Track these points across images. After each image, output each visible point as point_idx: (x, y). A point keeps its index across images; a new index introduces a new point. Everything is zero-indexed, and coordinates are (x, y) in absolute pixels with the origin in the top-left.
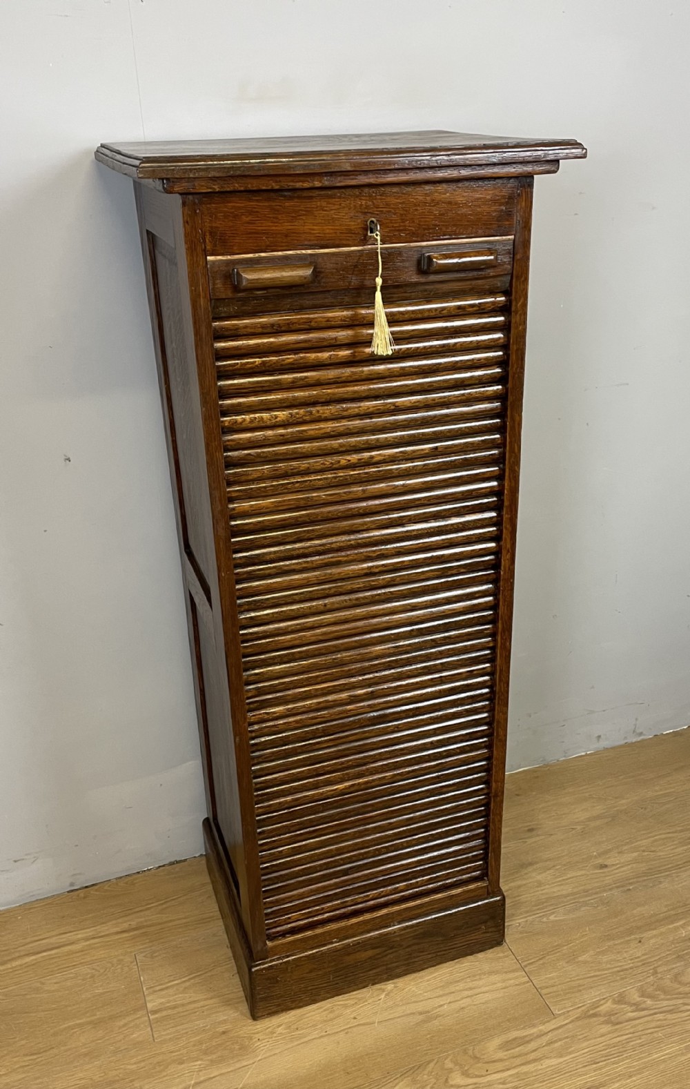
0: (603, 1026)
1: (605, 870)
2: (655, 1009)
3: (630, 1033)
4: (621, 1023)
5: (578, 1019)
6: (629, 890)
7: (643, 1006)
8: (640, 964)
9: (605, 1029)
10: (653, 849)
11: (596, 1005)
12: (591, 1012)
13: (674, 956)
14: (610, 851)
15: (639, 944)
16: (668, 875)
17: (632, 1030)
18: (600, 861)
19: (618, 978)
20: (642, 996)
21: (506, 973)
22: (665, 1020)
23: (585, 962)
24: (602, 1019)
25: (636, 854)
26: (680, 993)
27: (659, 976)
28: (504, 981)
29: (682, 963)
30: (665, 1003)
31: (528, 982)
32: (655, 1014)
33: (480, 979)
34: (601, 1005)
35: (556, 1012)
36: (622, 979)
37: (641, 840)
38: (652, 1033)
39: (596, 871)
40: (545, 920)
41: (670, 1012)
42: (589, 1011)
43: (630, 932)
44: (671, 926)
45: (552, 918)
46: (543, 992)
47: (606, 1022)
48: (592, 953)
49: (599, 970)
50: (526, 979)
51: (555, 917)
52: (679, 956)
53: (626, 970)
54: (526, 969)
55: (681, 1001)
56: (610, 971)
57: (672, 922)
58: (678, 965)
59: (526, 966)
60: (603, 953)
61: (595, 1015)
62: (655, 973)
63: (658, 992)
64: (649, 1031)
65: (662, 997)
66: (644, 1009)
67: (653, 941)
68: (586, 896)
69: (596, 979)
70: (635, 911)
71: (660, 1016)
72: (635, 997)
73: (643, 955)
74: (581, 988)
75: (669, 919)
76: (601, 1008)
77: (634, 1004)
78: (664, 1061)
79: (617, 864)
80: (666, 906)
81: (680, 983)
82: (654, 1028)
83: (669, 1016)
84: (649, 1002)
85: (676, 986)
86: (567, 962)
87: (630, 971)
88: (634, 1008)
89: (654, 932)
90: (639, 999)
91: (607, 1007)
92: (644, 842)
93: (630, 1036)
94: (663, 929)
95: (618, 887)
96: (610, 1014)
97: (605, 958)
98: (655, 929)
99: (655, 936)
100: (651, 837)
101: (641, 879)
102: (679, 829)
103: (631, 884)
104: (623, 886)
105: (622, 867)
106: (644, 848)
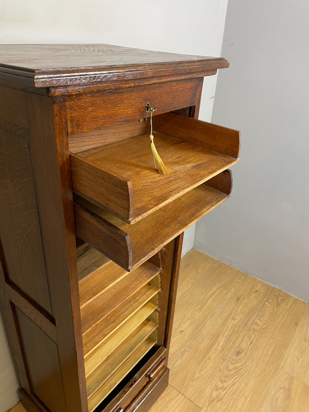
0: (217, 404)
1: (183, 333)
2: (229, 386)
3: (227, 402)
4: (222, 399)
5: (209, 405)
6: (195, 338)
7: (225, 387)
8: (214, 369)
9: (219, 404)
10: (193, 317)
11: (211, 395)
12: (211, 399)
13: (222, 360)
14: (180, 324)
15: (210, 360)
16: (203, 326)
17: (227, 400)
18: (180, 330)
19: (211, 379)
20: (222, 383)
21: (175, 398)
22: (234, 389)
23: (198, 378)
24: (216, 401)
25: (189, 321)
26: (232, 375)
27: (222, 371)
28: (176, 402)
29: (226, 362)
30: (230, 382)
31: (184, 398)
32: (230, 388)
33: (168, 406)
34: (213, 394)
35: (201, 406)
36: (213, 379)
37: (188, 315)
38: (233, 397)
39: (181, 335)
40: (176, 365)
41: (233, 385)
42: (210, 400)
43: (204, 357)
44: (214, 347)
45: (177, 363)
46: (192, 400)
47: (218, 401)
48: (198, 372)
49: (204, 379)
50: (183, 397)
51: (178, 362)
52: (224, 359)
53: (212, 374)
54: (181, 392)
55: (234, 379)
56: (207, 377)
57: (214, 346)
58: (225, 363)
59: (180, 391)
60: (201, 371)
61: (213, 400)
62: (221, 371)
63: (226, 378)
64: (232, 397)
65: (228, 380)
66: (226, 388)
67: (213, 357)
68: (183, 348)
69: (205, 383)
70: (201, 347)
71: (231, 389)
72: (220, 385)
73: (213, 365)
74: (203, 390)
75: (212, 345)
76: (213, 395)
77: (222, 388)
78: (242, 407)
79: (186, 328)
80: (209, 339)
81: (230, 371)
82: (232, 395)
83: (234, 387)
84: (226, 384)
85: (229, 372)
86: (193, 381)
87: (213, 374)
88: (222, 389)
89: (211, 353)
90: (222, 385)
91: (214, 394)
92: (189, 315)
93: (228, 402)
94: (213, 350)
95: (191, 339)
96: (217, 396)
97: (203, 373)
98: (211, 351)
99: (212, 354)
100: (190, 312)
101: (196, 332)
102: (196, 305)
103: (194, 335)
104: (192, 337)
105: (188, 329)
106: (190, 318)
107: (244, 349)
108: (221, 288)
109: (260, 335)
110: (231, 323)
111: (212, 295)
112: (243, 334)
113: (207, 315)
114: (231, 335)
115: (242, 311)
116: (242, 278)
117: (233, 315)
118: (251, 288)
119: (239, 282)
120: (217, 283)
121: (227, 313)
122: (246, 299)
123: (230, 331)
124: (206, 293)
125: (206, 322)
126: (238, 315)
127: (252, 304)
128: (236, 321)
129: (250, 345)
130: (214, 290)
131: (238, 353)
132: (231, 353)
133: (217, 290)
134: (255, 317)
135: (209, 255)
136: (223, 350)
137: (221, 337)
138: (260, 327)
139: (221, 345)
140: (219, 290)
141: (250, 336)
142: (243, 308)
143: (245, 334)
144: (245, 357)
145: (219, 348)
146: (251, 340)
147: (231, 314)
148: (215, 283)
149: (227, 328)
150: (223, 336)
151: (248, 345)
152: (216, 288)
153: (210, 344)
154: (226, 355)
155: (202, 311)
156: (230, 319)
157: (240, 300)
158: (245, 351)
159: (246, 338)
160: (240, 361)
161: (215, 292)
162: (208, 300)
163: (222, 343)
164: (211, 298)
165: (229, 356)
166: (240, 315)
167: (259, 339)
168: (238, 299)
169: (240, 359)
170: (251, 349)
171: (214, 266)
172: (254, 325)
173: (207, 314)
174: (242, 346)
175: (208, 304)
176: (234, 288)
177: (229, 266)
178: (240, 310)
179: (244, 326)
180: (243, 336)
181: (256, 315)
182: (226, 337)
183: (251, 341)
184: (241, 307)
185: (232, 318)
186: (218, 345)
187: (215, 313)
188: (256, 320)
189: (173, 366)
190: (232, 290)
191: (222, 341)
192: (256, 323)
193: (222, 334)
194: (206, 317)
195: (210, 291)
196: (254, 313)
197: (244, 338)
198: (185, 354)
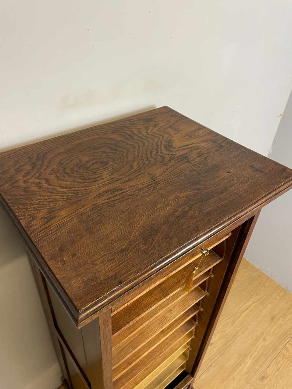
6: (223, 354)
10: (224, 330)
13: (246, 383)
15: (234, 380)
16: (232, 342)
25: (219, 334)
29: (249, 385)
40: (200, 379)
43: (229, 375)
44: (241, 368)
51: (204, 376)
57: (240, 365)
67: (237, 377)
70: (228, 364)
73: (236, 385)
79: (215, 341)
80: (236, 358)
89: (236, 373)
94: (239, 370)
95: (219, 353)
98: (236, 371)
100: (221, 324)
101: (225, 347)
102: (229, 317)
103: (222, 350)
104: (220, 352)
105: (217, 342)
106: (220, 331)
107: (269, 375)
108: (257, 302)
109: (289, 362)
110: (262, 344)
111: (247, 309)
112: (272, 359)
113: (238, 331)
114: (259, 357)
115: (274, 333)
116: (281, 294)
117: (264, 335)
118: (288, 308)
119: (277, 298)
120: (253, 296)
121: (259, 333)
122: (281, 319)
123: (258, 353)
124: (241, 305)
125: (236, 339)
126: (270, 337)
127: (286, 327)
128: (267, 343)
129: (276, 371)
130: (250, 303)
131: (263, 378)
132: (256, 376)
133: (253, 303)
134: (287, 341)
135: (250, 262)
136: (248, 372)
137: (249, 358)
138: (290, 354)
139: (247, 366)
140: (254, 304)
141: (278, 362)
142: (276, 329)
143: (273, 358)
144: (269, 383)
145: (245, 370)
146: (279, 366)
147: (262, 334)
148: (252, 295)
149: (256, 348)
150: (251, 357)
151: (274, 372)
152: (252, 302)
153: (237, 363)
154: (251, 378)
155: (234, 325)
156: (261, 339)
157: (275, 320)
158: (270, 376)
159: (273, 363)
160: (264, 386)
161: (250, 306)
162: (241, 314)
163: (248, 364)
164: (246, 312)
165: (253, 380)
166: (271, 337)
167: (286, 367)
168: (273, 318)
169: (264, 385)
170: (277, 376)
171: (253, 275)
172: (285, 350)
173: (239, 329)
174: (268, 371)
175: (240, 318)
176: (270, 304)
177: (268, 278)
178: (272, 331)
179: (274, 350)
180: (271, 361)
181: (288, 339)
182: (254, 358)
183: (278, 368)
184: (275, 328)
185: (263, 339)
186: (244, 366)
187: (247, 329)
188: (288, 345)
189: (198, 379)
190: (268, 307)
191: (249, 362)
192: (287, 348)
193: (250, 355)
194: (237, 333)
195: (246, 304)
196: (287, 336)
197: (271, 363)
198: (211, 369)
